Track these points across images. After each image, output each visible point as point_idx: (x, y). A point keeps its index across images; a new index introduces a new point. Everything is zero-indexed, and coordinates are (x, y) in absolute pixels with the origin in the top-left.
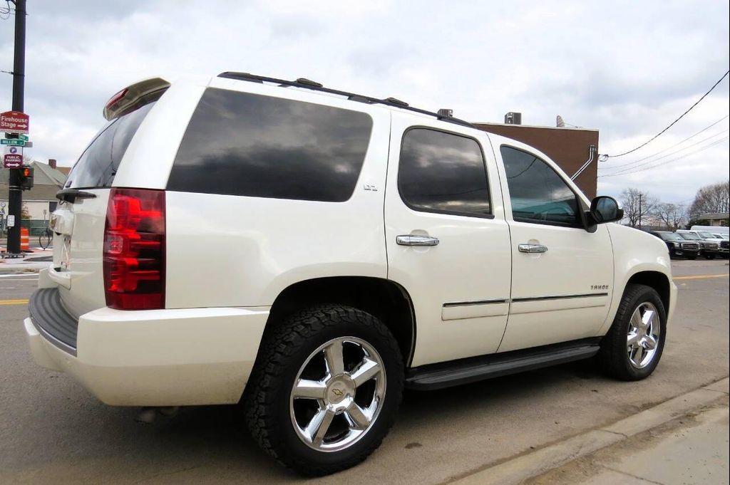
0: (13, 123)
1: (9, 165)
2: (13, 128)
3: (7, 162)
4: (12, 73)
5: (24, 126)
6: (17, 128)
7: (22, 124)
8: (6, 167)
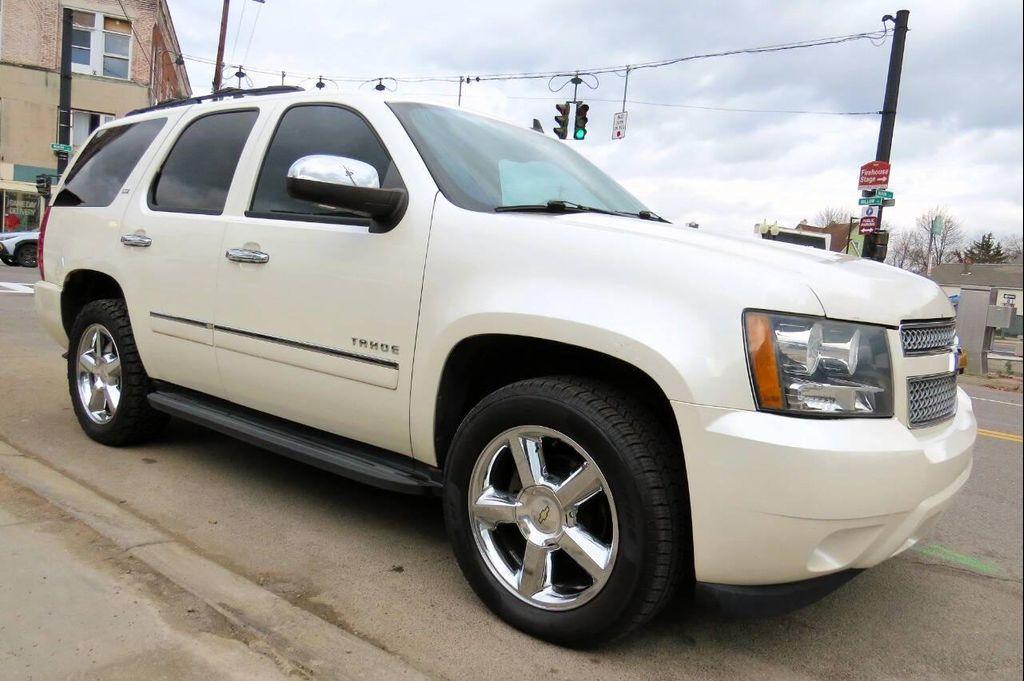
0: (873, 176)
1: (864, 230)
2: (873, 183)
3: (863, 227)
4: (880, 113)
5: (884, 179)
6: (876, 183)
7: (882, 176)
8: (860, 233)
